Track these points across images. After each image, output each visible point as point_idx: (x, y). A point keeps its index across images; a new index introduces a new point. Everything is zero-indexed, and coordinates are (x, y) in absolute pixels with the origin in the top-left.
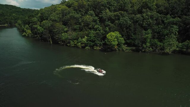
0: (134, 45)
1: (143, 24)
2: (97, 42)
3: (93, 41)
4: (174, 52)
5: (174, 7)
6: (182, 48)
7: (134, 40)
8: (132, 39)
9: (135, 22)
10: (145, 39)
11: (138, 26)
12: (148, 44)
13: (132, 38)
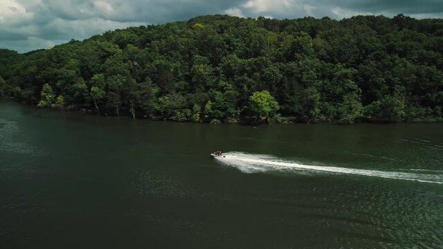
0: (293, 114)
1: (301, 78)
2: (232, 111)
3: (224, 110)
4: (357, 120)
5: (340, 51)
6: (366, 114)
7: (293, 104)
8: (288, 103)
9: (289, 74)
10: (312, 101)
11: (295, 82)
12: (317, 110)
13: (288, 101)
